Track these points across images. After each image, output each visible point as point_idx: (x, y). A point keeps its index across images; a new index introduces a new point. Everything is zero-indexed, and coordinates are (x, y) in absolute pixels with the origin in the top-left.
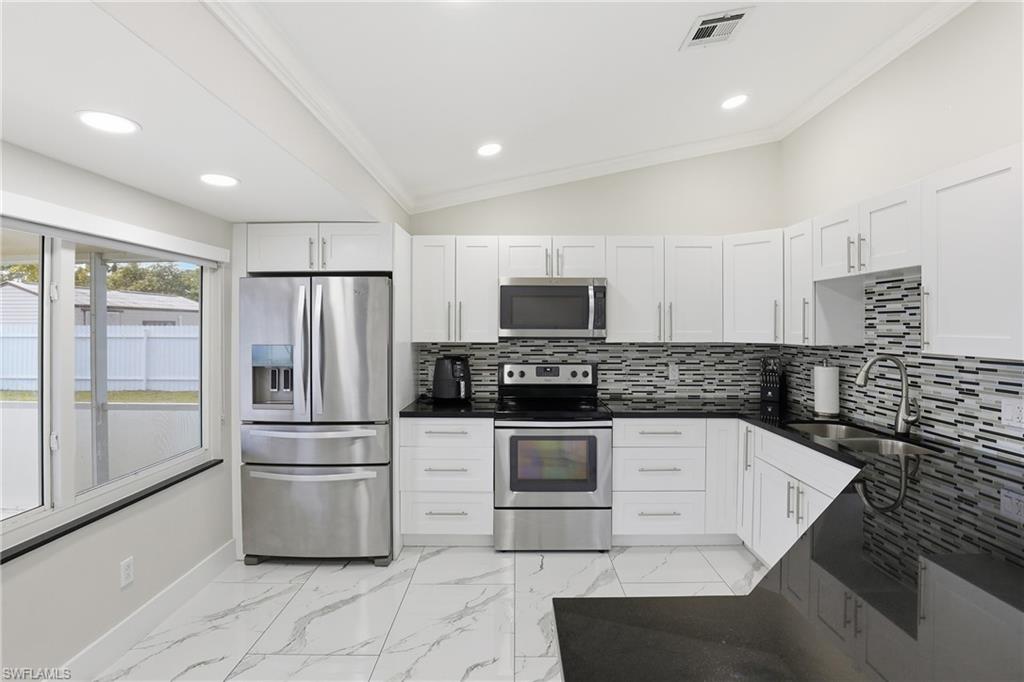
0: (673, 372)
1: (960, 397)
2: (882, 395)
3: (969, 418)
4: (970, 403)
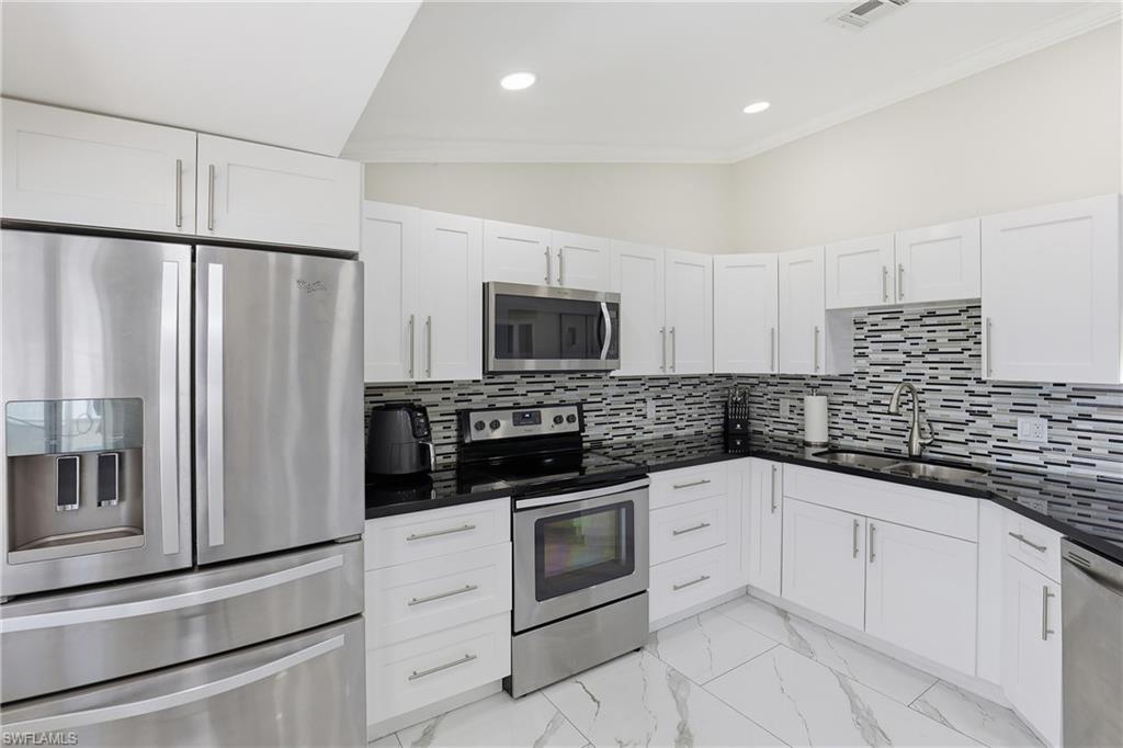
0: (650, 409)
1: (972, 418)
2: (875, 421)
3: (982, 437)
4: (982, 424)
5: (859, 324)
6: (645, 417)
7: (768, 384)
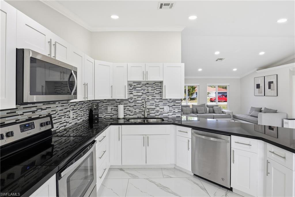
1: (156, 107)
2: (135, 110)
3: (158, 111)
5: (131, 85)
6: (69, 117)
7: (103, 102)
